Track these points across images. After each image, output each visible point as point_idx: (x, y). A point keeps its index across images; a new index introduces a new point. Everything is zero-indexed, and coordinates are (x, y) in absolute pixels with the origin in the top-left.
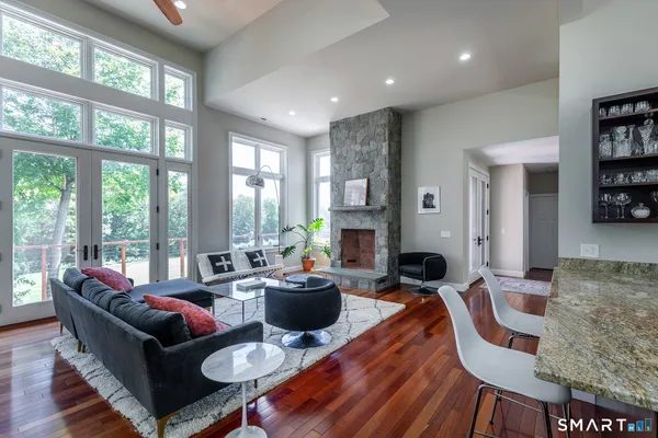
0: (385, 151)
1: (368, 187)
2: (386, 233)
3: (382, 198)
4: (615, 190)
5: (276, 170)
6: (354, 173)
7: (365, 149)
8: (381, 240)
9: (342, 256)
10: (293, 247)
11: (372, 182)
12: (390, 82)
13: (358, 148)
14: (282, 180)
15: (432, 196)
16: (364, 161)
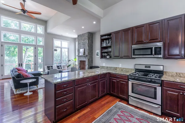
0: (87, 42)
1: (84, 51)
2: (87, 61)
3: (87, 53)
4: (104, 53)
5: (67, 47)
6: (82, 47)
7: (84, 42)
8: (87, 63)
9: (80, 67)
10: (70, 65)
11: (85, 50)
12: (83, 27)
13: (82, 41)
14: (68, 49)
15: (98, 53)
16: (84, 44)
